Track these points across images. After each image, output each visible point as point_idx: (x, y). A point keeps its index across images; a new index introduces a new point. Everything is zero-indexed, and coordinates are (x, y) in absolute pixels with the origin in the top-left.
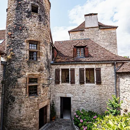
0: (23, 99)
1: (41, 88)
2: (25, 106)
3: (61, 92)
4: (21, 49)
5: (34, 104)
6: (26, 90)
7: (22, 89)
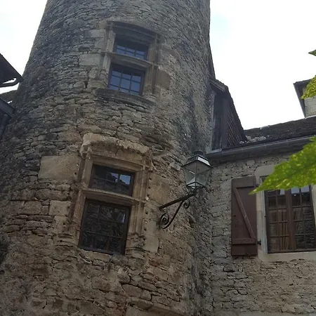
0: (47, 252)
1: (151, 226)
2: (51, 292)
3: (270, 303)
4: (82, 50)
5: (101, 296)
6: (72, 210)
7: (54, 203)
